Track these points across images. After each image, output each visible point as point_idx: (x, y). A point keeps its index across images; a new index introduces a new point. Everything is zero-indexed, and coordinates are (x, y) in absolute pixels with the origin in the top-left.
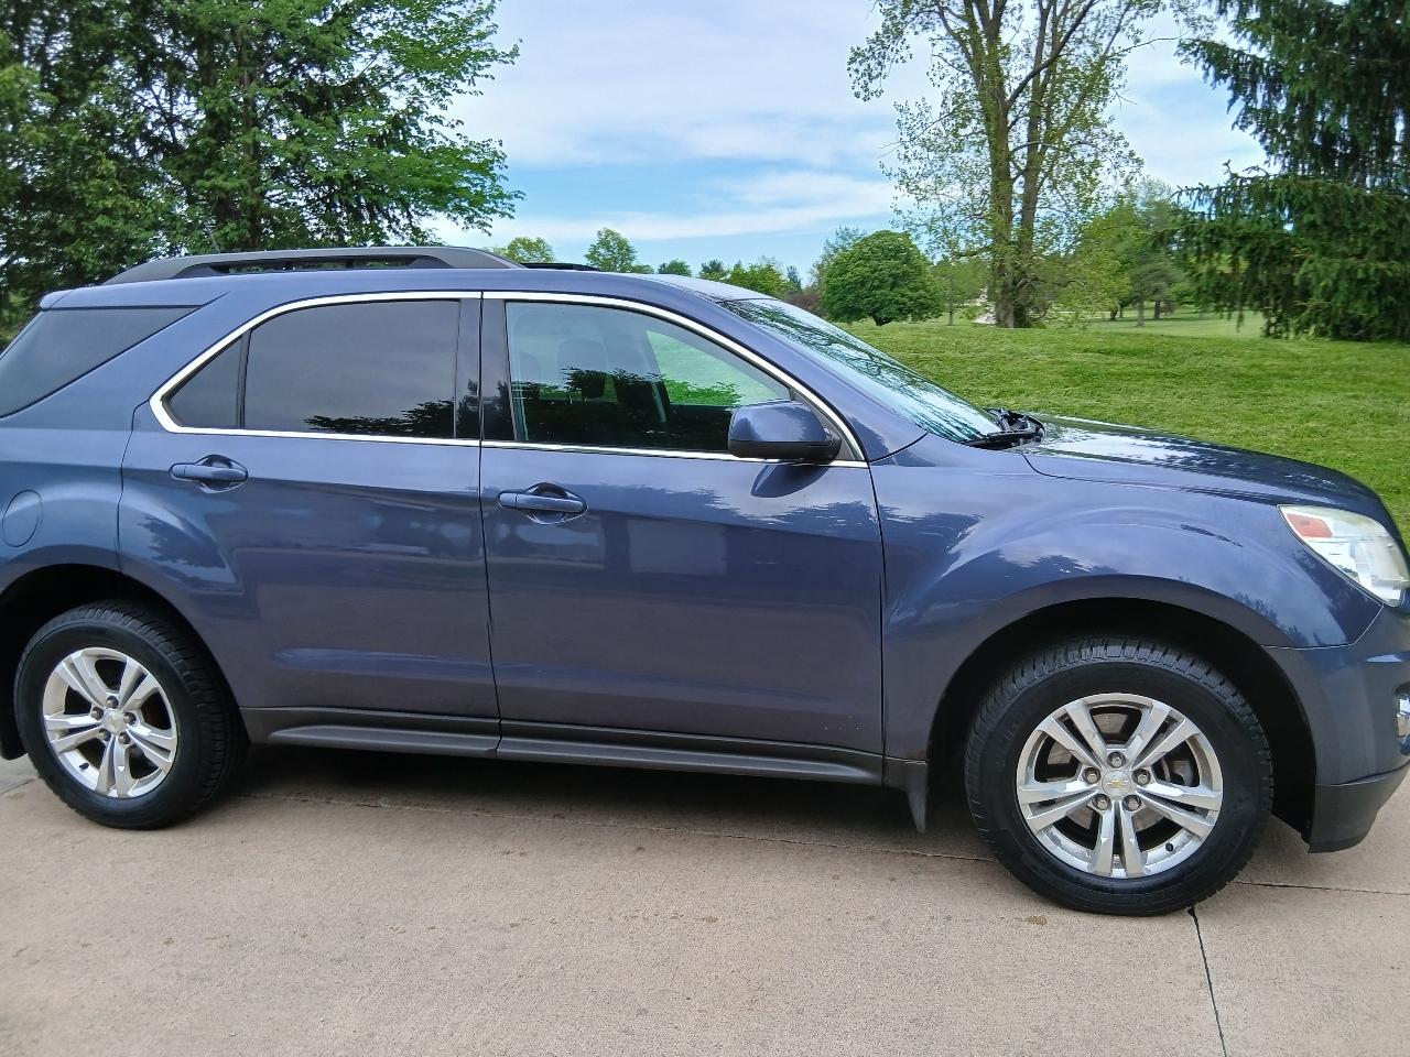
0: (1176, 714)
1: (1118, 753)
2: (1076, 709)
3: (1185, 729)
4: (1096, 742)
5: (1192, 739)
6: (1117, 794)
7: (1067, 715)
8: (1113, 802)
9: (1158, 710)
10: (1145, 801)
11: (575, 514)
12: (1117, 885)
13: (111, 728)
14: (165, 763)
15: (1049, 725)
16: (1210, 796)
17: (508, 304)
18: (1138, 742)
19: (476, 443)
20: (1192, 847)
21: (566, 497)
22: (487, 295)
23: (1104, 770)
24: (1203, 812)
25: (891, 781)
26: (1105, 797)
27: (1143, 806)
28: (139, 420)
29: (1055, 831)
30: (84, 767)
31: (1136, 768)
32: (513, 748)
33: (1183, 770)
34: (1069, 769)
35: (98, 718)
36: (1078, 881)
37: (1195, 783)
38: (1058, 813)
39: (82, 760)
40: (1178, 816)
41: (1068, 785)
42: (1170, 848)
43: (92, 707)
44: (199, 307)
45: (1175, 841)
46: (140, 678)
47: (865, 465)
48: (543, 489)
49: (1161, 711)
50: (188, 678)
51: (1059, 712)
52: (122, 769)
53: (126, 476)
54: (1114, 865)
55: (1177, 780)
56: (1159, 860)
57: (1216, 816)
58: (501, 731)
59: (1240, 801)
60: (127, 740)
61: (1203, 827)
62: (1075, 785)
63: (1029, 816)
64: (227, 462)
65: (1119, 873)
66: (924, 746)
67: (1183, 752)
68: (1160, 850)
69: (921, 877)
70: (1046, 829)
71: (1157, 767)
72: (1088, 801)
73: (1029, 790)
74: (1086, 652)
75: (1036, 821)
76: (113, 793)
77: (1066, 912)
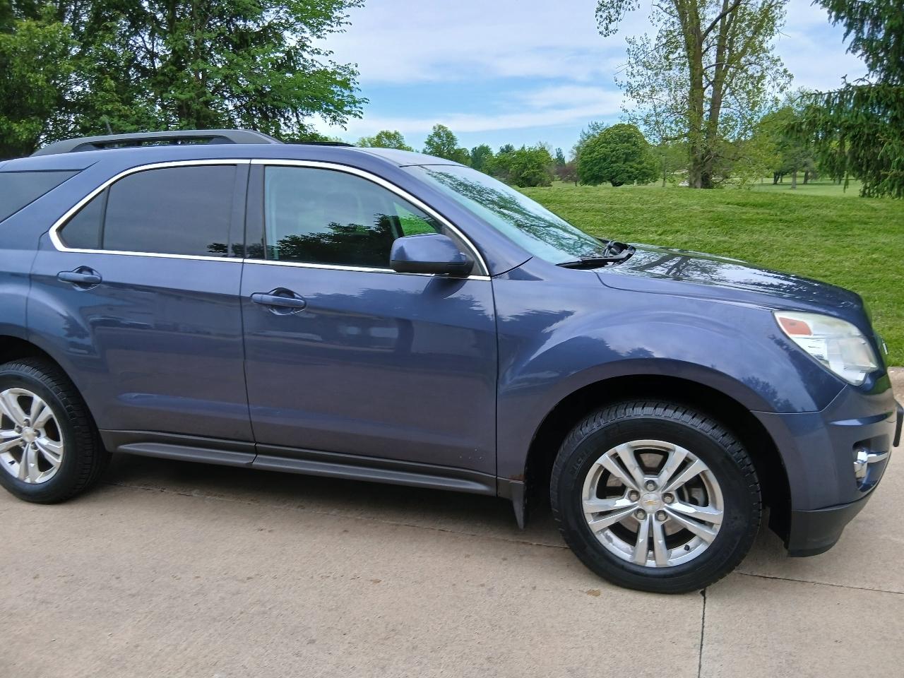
0: (692, 456)
1: (653, 482)
2: (623, 450)
3: (698, 467)
4: (637, 473)
5: (703, 473)
6: (650, 509)
7: (616, 454)
8: (648, 515)
9: (679, 453)
10: (671, 516)
11: (298, 309)
12: (649, 572)
13: (27, 439)
14: (57, 462)
15: (605, 460)
16: (715, 513)
17: (267, 168)
18: (666, 474)
19: (240, 260)
20: (702, 548)
21: (294, 297)
22: (254, 162)
23: (642, 492)
24: (711, 525)
25: (502, 494)
26: (644, 512)
27: (669, 519)
28: (42, 243)
29: (609, 533)
30: (12, 463)
31: (665, 491)
32: (263, 462)
33: (698, 494)
34: (619, 491)
35: (20, 432)
36: (622, 567)
37: (706, 504)
38: (611, 520)
39: (11, 459)
40: (692, 527)
41: (617, 502)
42: (688, 548)
43: (16, 425)
44: (81, 170)
45: (691, 543)
46: (42, 408)
47: (489, 278)
48: (280, 292)
49: (681, 453)
50: (69, 410)
51: (612, 451)
52: (33, 465)
53: (32, 279)
54: (647, 557)
55: (694, 502)
56: (680, 556)
57: (718, 528)
58: (256, 451)
59: (736, 518)
60: (36, 448)
61: (710, 535)
62: (623, 502)
63: (591, 522)
64: (90, 271)
65: (651, 563)
66: (522, 471)
67: (697, 482)
68: (681, 549)
69: (525, 558)
70: (603, 531)
71: (680, 492)
72: (631, 513)
73: (591, 504)
74: (629, 411)
75: (595, 525)
76: (28, 481)
77: (614, 587)
